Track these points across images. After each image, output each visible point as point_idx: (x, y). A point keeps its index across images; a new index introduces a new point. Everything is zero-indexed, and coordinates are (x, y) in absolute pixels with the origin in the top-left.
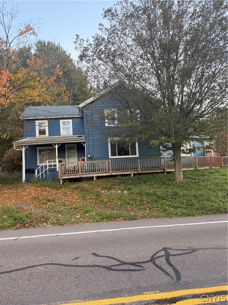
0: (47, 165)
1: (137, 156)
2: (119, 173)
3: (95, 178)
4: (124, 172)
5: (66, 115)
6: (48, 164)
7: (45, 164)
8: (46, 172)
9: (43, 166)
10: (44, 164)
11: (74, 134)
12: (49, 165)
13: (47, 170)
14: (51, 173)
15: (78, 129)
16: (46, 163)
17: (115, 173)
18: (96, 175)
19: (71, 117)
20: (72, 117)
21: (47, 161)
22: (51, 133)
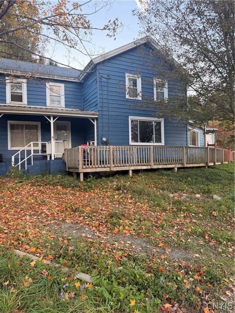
0: (31, 150)
1: (163, 143)
2: (161, 166)
3: (131, 172)
4: (167, 165)
5: (56, 75)
6: (32, 148)
7: (29, 148)
8: (29, 160)
9: (24, 151)
10: (26, 148)
11: (66, 106)
12: (34, 150)
13: (30, 158)
14: (38, 162)
15: (72, 100)
16: (30, 146)
17: (156, 166)
18: (133, 168)
19: (63, 79)
20: (65, 80)
21: (32, 143)
22: (31, 100)
